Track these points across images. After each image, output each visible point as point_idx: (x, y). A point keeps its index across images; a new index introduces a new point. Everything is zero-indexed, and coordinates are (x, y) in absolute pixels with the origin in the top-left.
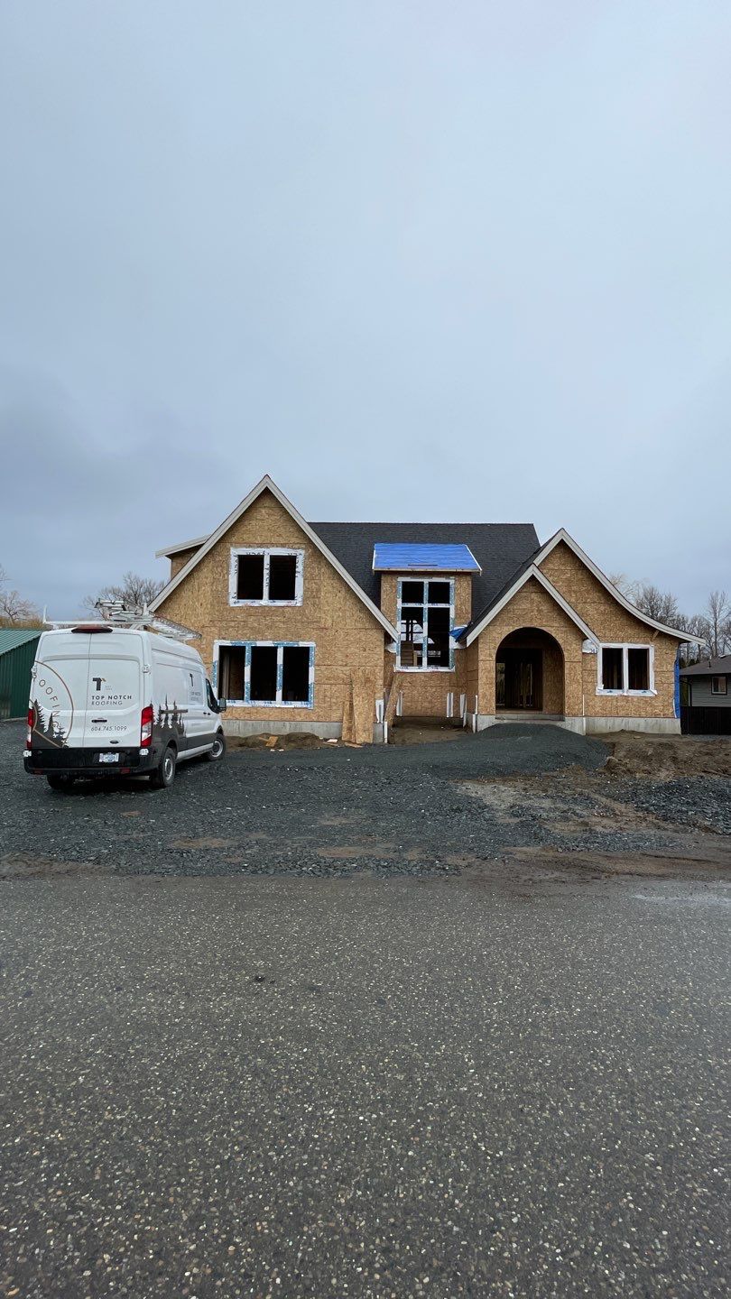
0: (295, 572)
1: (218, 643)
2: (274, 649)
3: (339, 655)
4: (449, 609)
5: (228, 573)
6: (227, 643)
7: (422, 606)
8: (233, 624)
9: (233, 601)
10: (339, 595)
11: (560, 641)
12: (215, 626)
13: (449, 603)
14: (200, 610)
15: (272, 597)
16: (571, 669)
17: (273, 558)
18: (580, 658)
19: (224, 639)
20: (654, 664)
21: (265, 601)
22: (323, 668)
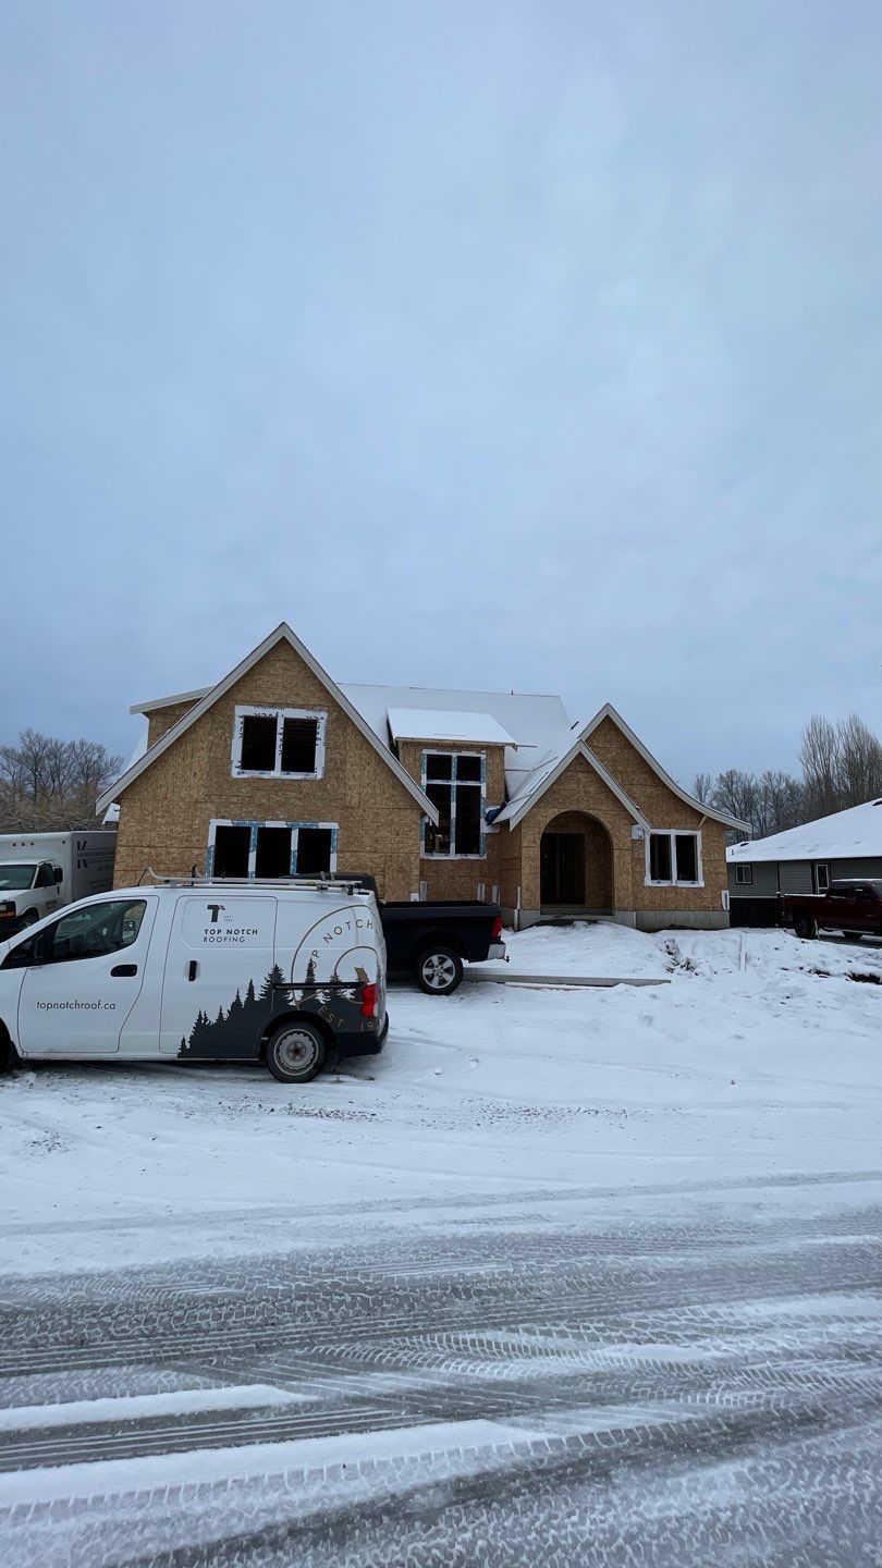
0: (315, 739)
1: (215, 823)
2: (288, 832)
3: (367, 841)
4: (480, 787)
5: (231, 737)
6: (227, 823)
7: (450, 783)
8: (235, 799)
9: (235, 772)
10: (368, 768)
11: (609, 827)
12: (211, 802)
13: (479, 780)
14: (194, 781)
15: (286, 767)
16: (620, 857)
17: (287, 721)
18: (629, 845)
19: (224, 818)
20: (702, 852)
21: (277, 773)
22: (348, 855)
